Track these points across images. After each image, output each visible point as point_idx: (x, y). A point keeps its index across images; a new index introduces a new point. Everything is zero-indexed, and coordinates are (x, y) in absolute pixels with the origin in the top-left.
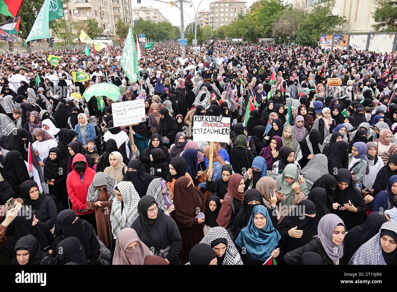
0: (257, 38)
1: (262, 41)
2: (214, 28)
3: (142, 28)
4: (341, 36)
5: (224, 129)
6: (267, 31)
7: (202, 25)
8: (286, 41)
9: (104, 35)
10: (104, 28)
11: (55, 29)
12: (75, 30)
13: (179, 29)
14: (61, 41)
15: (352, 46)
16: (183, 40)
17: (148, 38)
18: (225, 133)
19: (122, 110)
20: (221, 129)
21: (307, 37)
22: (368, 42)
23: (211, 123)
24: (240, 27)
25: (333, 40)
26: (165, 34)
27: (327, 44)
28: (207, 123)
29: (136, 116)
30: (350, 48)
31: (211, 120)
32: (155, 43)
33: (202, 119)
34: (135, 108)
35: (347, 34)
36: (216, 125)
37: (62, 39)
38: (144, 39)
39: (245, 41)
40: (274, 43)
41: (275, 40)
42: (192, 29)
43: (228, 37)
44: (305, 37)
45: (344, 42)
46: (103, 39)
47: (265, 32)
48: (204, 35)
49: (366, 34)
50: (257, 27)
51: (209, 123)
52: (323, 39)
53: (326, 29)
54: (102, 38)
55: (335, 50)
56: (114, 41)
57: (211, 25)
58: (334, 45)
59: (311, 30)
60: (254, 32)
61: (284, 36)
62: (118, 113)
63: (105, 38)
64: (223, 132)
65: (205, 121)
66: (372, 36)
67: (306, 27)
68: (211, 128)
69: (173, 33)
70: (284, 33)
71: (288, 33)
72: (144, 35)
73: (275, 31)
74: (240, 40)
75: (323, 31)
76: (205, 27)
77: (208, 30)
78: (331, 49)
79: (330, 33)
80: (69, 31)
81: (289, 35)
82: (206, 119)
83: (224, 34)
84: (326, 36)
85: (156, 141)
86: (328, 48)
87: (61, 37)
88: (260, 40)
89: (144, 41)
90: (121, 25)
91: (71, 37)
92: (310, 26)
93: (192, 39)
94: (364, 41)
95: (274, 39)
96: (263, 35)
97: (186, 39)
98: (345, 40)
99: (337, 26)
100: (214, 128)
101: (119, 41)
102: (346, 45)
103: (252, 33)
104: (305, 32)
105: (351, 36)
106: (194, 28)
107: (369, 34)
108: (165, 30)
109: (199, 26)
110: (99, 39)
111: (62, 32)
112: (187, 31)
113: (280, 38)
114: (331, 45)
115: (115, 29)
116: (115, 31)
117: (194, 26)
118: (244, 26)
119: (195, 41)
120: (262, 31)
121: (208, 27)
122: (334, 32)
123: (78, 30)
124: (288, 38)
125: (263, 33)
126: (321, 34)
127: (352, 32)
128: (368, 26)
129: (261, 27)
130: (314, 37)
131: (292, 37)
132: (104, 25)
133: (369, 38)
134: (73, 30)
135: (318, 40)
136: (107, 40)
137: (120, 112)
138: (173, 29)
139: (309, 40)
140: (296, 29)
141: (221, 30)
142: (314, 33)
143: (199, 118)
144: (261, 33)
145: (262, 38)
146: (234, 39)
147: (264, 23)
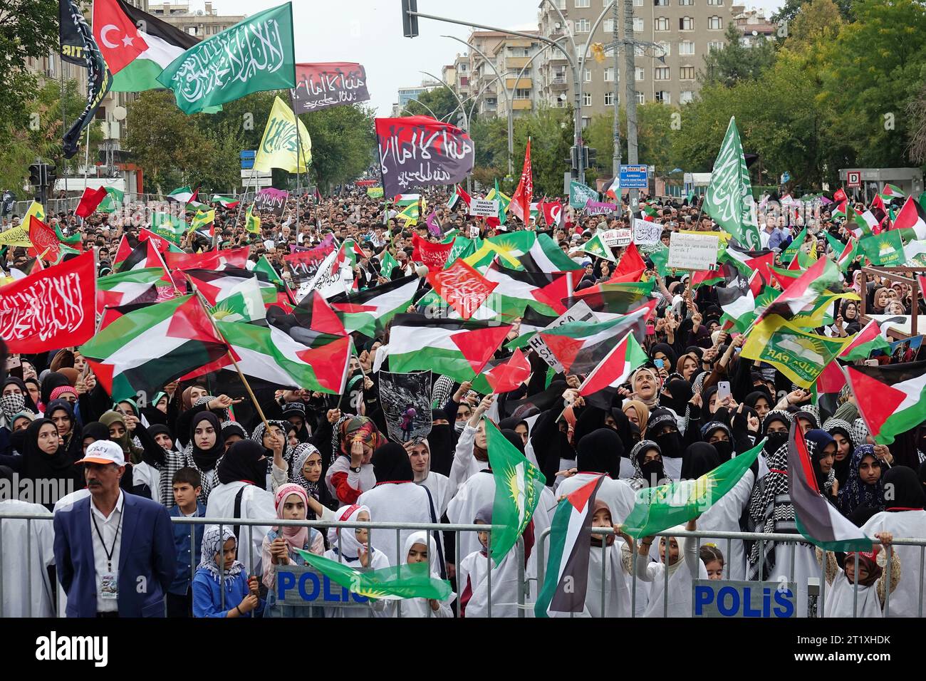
1: (862, 183)
29: (702, 259)
34: (702, 247)
41: (924, 176)
43: (658, 164)
47: (874, 141)
50: (832, 118)
57: (549, 101)
60: (818, 138)
62: (677, 247)
76: (511, 111)
77: (531, 125)
88: (852, 177)
95: (918, 172)
96: (864, 155)
103: (811, 142)
118: (767, 113)
120: (860, 136)
121: (529, 111)
125: (866, 144)
129: (850, 115)
136: (102, 176)
137: (681, 247)
144: (856, 146)
145: (861, 166)
146: (695, 175)
147: (866, 101)
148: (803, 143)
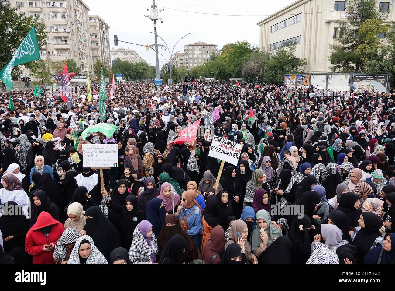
0: (228, 77)
1: (233, 80)
2: (189, 68)
3: (119, 68)
4: (303, 76)
5: (235, 153)
6: (237, 71)
7: (177, 65)
8: (254, 80)
9: (82, 74)
10: (83, 68)
11: (33, 68)
12: (52, 70)
13: (155, 68)
14: (38, 80)
15: (313, 85)
16: (158, 80)
17: (125, 76)
18: (235, 157)
19: (93, 152)
20: (233, 152)
21: (274, 77)
22: (327, 82)
23: (226, 146)
24: (212, 67)
25: (296, 80)
26: (142, 74)
27: (292, 84)
28: (223, 144)
29: (108, 160)
30: (312, 86)
31: (227, 143)
32: (132, 81)
33: (220, 139)
34: (106, 152)
35: (308, 74)
36: (230, 148)
37: (40, 78)
38: (122, 78)
39: (217, 80)
40: (243, 82)
41: (245, 79)
42: (168, 69)
43: (201, 76)
44: (271, 77)
45: (307, 82)
46: (81, 79)
47: (235, 72)
48: (179, 74)
49: (325, 74)
50: (228, 68)
51: (225, 145)
52: (288, 79)
53: (289, 70)
54: (80, 77)
55: (299, 89)
56: (92, 80)
57: (185, 65)
58: (298, 84)
59: (276, 71)
60: (225, 72)
61: (253, 76)
62: (88, 154)
63: (83, 77)
64: (234, 155)
65: (222, 142)
66: (330, 76)
67: (271, 68)
68: (226, 149)
69: (149, 73)
70: (252, 73)
71: (256, 73)
72: (122, 74)
73: (244, 72)
74: (213, 79)
75: (287, 71)
76: (180, 67)
77: (183, 69)
78: (295, 88)
79: (293, 74)
80: (47, 70)
81: (257, 75)
82: (223, 141)
83: (198, 74)
84: (290, 76)
85: (123, 187)
86: (292, 86)
87: (38, 77)
88: (231, 79)
89: (122, 80)
90: (99, 65)
91: (48, 76)
92: (275, 67)
93: (167, 79)
94: (323, 81)
95: (243, 78)
96: (233, 75)
97: (161, 80)
98: (307, 80)
99: (299, 67)
100: (228, 150)
101: (97, 80)
102: (308, 85)
103: (224, 72)
104: (271, 73)
105: (312, 76)
106: (169, 68)
107: (327, 75)
108: (142, 69)
109: (174, 66)
110: (77, 79)
111: (40, 71)
112: (162, 71)
113: (249, 78)
114: (295, 84)
115: (93, 68)
116: (93, 71)
117: (169, 66)
118: (216, 67)
119: (170, 81)
120: (233, 71)
121: (182, 67)
122: (297, 72)
123: (56, 70)
124: (256, 77)
126: (285, 74)
127: (312, 72)
128: (326, 67)
129: (231, 67)
130: (279, 77)
131: (260, 76)
132: (83, 65)
133: (328, 79)
134: (51, 70)
135: (284, 79)
136: (85, 79)
137: (91, 154)
138: (150, 69)
139: (276, 79)
140: (263, 70)
141: (195, 70)
142: (279, 74)
143: (218, 138)
144: (232, 73)
145: (233, 77)
146: (207, 78)
147: (234, 64)
148: (222, 73)
